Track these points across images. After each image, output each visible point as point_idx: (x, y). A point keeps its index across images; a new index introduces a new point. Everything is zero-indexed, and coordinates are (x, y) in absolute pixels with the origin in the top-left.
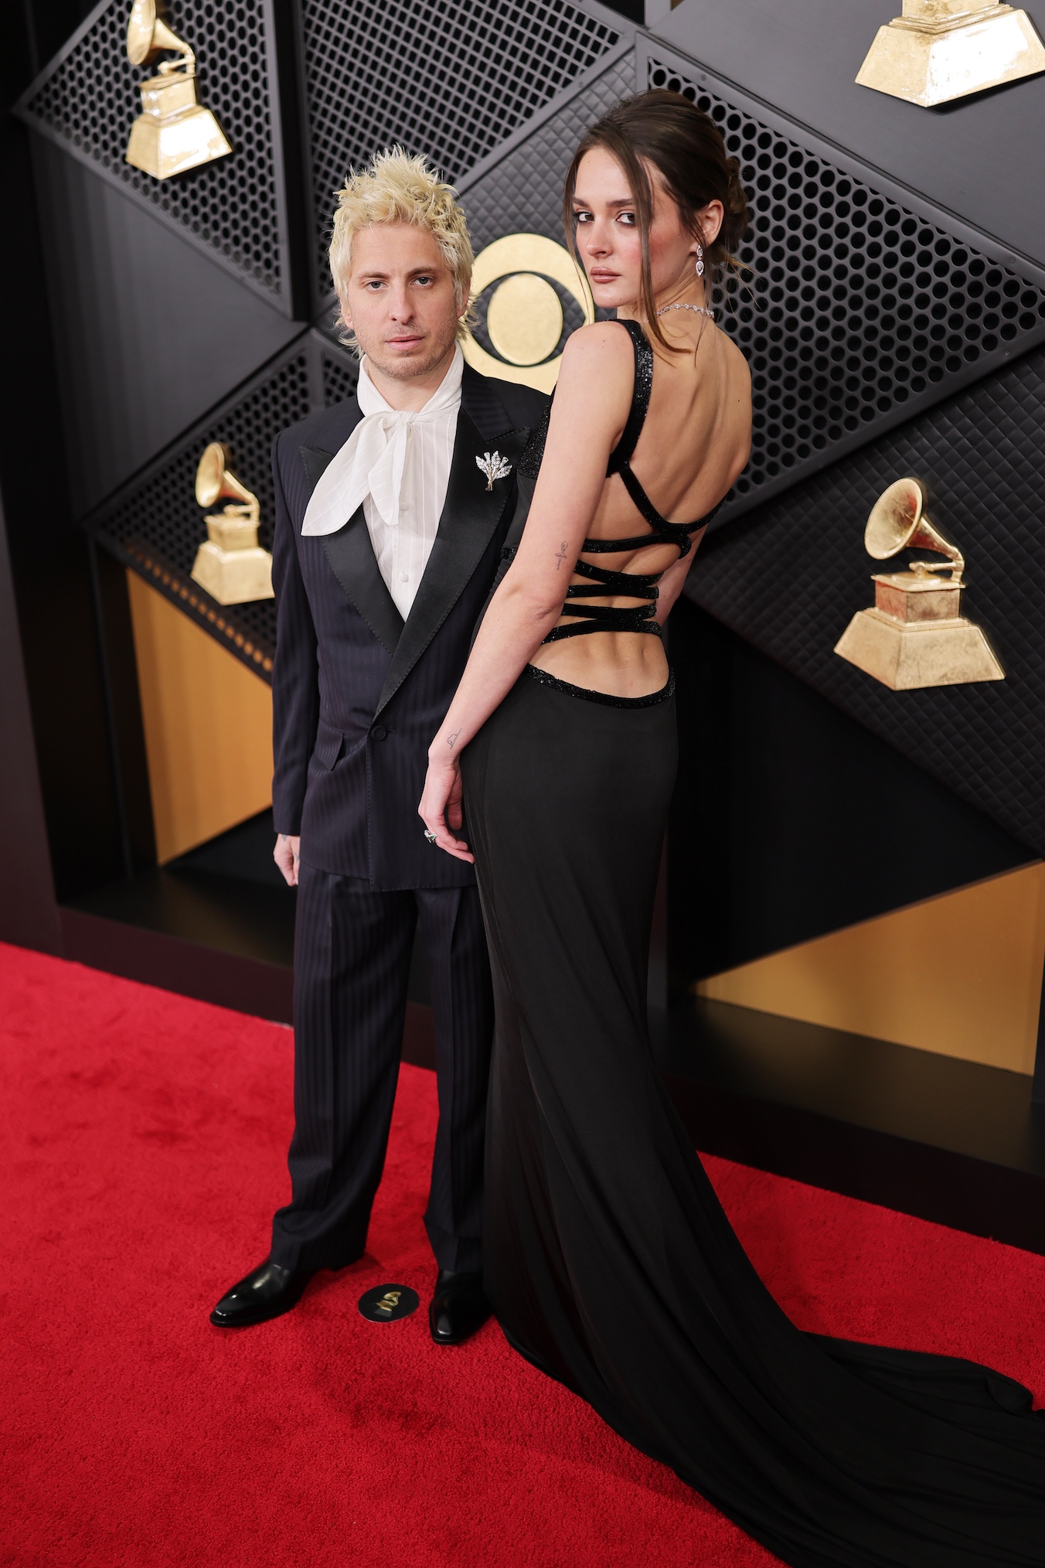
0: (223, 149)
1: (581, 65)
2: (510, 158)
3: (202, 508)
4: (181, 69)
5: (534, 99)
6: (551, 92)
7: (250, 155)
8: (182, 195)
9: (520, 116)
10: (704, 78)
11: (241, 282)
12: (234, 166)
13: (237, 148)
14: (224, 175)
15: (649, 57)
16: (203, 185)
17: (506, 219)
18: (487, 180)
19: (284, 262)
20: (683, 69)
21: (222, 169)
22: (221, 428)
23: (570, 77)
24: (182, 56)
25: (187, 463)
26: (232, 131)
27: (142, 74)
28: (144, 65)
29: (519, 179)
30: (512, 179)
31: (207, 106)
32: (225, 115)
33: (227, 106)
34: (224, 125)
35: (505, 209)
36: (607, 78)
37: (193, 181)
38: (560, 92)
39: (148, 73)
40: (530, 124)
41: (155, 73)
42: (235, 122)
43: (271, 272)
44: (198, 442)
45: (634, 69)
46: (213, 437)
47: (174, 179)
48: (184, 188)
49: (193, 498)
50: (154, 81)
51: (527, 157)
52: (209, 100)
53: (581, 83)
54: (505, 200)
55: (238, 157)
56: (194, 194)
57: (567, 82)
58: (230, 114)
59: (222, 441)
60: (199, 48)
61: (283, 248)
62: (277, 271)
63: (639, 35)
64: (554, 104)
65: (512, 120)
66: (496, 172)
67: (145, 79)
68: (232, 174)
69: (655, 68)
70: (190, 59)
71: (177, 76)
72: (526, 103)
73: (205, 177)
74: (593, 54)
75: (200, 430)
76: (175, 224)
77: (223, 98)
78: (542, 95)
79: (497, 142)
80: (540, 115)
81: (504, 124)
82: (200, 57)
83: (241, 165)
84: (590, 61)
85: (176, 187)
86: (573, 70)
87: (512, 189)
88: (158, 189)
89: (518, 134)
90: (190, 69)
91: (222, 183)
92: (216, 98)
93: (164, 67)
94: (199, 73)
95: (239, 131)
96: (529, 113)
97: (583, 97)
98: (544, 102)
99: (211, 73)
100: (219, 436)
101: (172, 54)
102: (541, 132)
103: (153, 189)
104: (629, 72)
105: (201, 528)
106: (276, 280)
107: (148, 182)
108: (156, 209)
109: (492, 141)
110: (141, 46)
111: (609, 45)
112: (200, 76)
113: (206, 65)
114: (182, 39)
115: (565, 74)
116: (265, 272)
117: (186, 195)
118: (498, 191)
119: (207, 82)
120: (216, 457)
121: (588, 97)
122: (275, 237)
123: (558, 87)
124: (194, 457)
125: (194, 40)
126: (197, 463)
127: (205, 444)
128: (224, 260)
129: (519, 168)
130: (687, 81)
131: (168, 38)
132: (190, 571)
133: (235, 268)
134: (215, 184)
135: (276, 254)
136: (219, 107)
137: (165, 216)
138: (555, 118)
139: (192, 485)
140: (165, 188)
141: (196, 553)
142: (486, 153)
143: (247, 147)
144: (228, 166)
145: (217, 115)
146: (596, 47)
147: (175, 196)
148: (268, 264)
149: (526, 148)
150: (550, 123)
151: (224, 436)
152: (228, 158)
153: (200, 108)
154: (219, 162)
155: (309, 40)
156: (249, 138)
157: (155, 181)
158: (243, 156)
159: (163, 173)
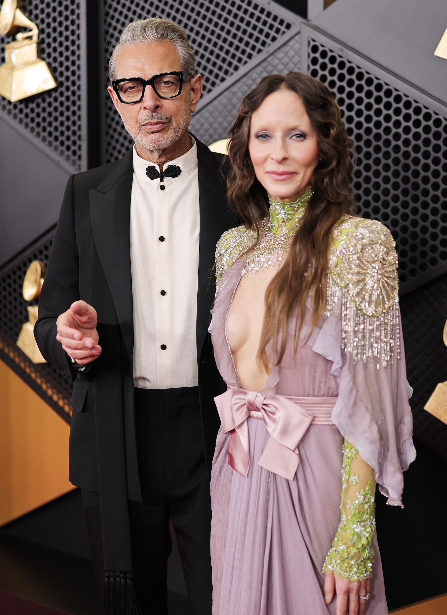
0: (51, 84)
1: (268, 41)
2: (225, 94)
3: (26, 301)
4: (30, 38)
5: (240, 60)
6: (250, 56)
7: (68, 89)
8: (25, 111)
9: (231, 70)
10: (342, 50)
11: (57, 163)
12: (57, 94)
13: (60, 84)
14: (51, 99)
15: (308, 37)
16: (38, 106)
17: (220, 131)
18: (210, 107)
19: (84, 152)
20: (329, 44)
21: (50, 96)
22: (41, 252)
23: (262, 48)
24: (31, 30)
25: (18, 273)
26: (57, 74)
27: (6, 40)
28: (8, 35)
29: (229, 107)
30: (225, 107)
31: (43, 59)
32: (54, 65)
33: (55, 60)
34: (53, 71)
35: (220, 124)
36: (285, 49)
37: (33, 102)
38: (256, 57)
39: (10, 39)
40: (237, 75)
41: (14, 39)
42: (60, 69)
43: (76, 158)
44: (26, 261)
45: (300, 44)
46: (35, 257)
47: (21, 101)
48: (27, 107)
49: (21, 295)
50: (13, 44)
51: (234, 94)
52: (45, 56)
53: (268, 52)
54: (220, 119)
55: (60, 89)
56: (32, 110)
57: (260, 51)
58: (57, 65)
59: (41, 260)
60: (41, 26)
61: (84, 144)
62: (80, 158)
63: (303, 24)
64: (252, 63)
65: (226, 72)
66: (216, 103)
67: (8, 43)
68: (56, 99)
69: (312, 43)
70: (35, 32)
71: (27, 41)
72: (235, 62)
73: (40, 100)
74: (276, 35)
75: (28, 253)
76: (20, 128)
77: (53, 55)
78: (245, 58)
79: (216, 85)
80: (243, 69)
81: (221, 74)
82: (41, 31)
83: (62, 94)
84: (274, 39)
85: (23, 106)
86: (264, 44)
87: (225, 113)
88: (11, 107)
89: (230, 80)
90: (35, 38)
91: (50, 105)
92: (49, 55)
93: (20, 36)
94: (40, 40)
95: (61, 74)
96: (236, 68)
97: (269, 59)
98: (246, 62)
99: (47, 41)
100: (39, 256)
101: (25, 29)
102: (244, 80)
103: (8, 107)
104: (297, 46)
105: (24, 313)
106: (78, 163)
107: (6, 103)
108: (9, 119)
109: (213, 84)
110: (7, 25)
111: (286, 30)
112: (40, 42)
113: (44, 36)
114: (31, 20)
115: (258, 46)
116: (72, 158)
117: (28, 111)
118: (216, 114)
119: (45, 46)
120: (37, 270)
121: (272, 60)
122: (80, 138)
123: (254, 53)
124: (23, 269)
125: (38, 21)
126: (25, 273)
127: (30, 261)
128: (49, 151)
129: (230, 100)
130: (331, 51)
131: (23, 20)
132: (16, 340)
133: (55, 155)
134: (46, 105)
135: (80, 147)
136: (51, 60)
137: (15, 123)
138: (252, 72)
139: (21, 287)
140: (15, 107)
141: (20, 329)
142: (210, 91)
143: (66, 84)
144: (54, 95)
145: (49, 65)
146: (278, 31)
147: (21, 111)
148: (74, 153)
149: (234, 89)
150: (249, 74)
151: (43, 257)
152: (55, 90)
153: (39, 60)
154: (49, 93)
155: (107, 24)
156: (67, 79)
157: (10, 102)
158: (63, 89)
159: (14, 97)
